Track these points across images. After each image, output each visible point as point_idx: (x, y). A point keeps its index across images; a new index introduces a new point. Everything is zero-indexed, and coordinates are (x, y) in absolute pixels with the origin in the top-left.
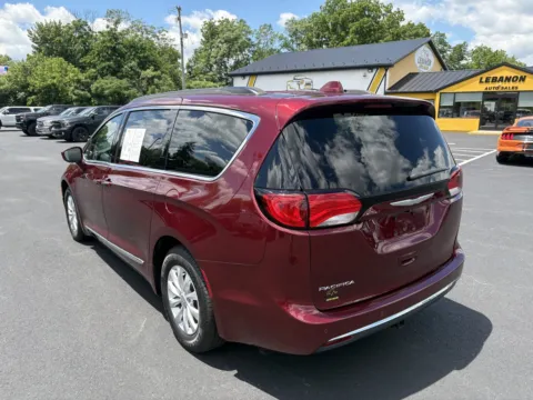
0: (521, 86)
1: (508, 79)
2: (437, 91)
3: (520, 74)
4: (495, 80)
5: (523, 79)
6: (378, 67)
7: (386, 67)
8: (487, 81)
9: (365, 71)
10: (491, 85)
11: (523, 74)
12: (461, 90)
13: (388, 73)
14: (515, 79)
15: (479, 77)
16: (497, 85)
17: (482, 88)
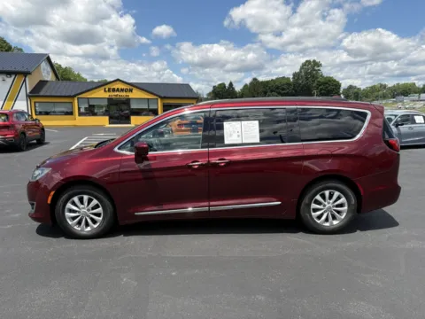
0: (131, 95)
1: (122, 90)
2: (74, 96)
3: (129, 87)
4: (114, 90)
5: (131, 91)
6: (16, 73)
7: (26, 74)
8: (109, 90)
9: (4, 76)
10: (112, 94)
11: (131, 87)
12: (93, 96)
13: (27, 79)
14: (126, 90)
15: (103, 88)
16: (116, 93)
17: (107, 95)
